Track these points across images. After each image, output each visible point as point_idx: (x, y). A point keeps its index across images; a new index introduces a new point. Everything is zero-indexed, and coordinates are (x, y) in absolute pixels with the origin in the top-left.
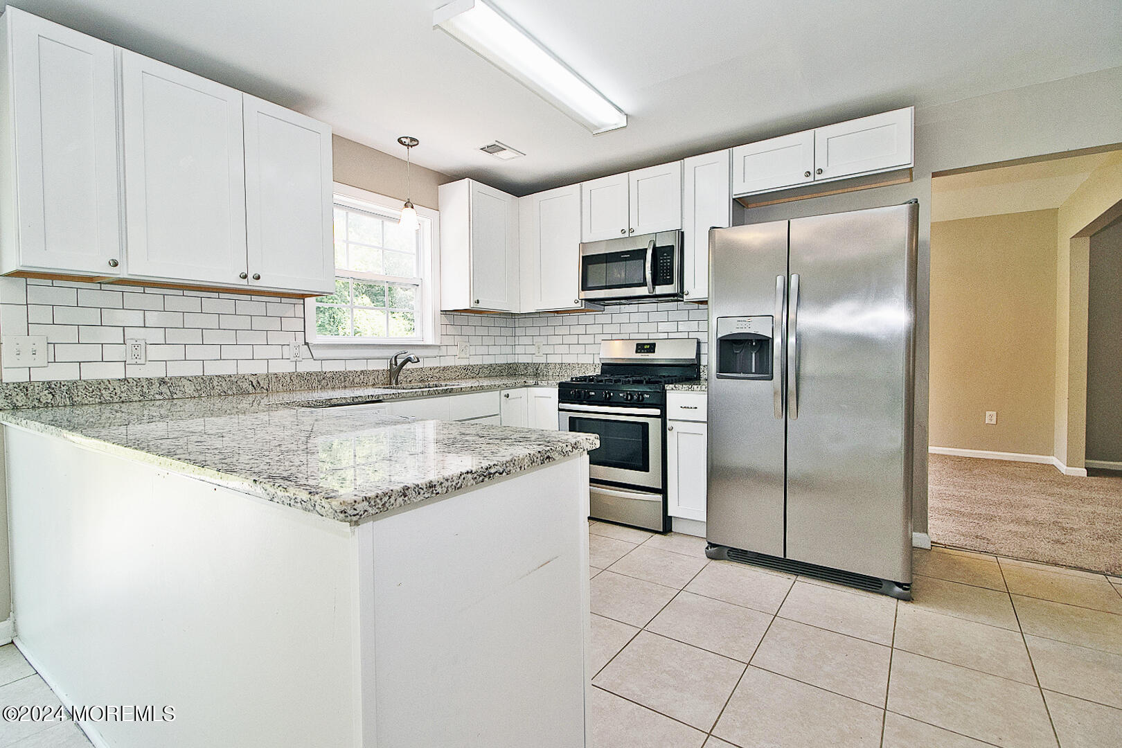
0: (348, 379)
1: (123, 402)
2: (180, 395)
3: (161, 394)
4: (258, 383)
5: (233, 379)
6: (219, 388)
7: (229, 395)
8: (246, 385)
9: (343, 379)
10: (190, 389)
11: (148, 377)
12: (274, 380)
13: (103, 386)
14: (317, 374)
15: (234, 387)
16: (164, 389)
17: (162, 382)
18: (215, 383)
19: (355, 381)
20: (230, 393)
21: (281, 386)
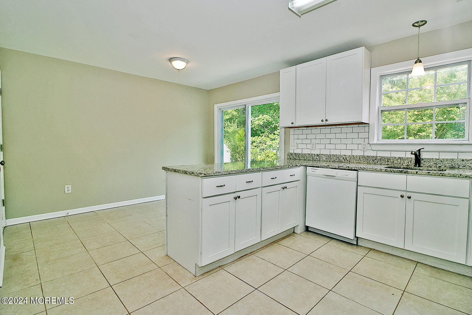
0: (390, 161)
1: (309, 160)
2: (322, 160)
3: (317, 159)
4: (346, 158)
5: (337, 156)
6: (333, 159)
7: (336, 162)
8: (341, 159)
9: (387, 160)
10: (324, 159)
11: (315, 154)
12: (352, 158)
13: (305, 155)
14: (373, 157)
15: (338, 159)
16: (318, 158)
17: (318, 155)
18: (332, 157)
19: (395, 162)
20: (336, 161)
21: (355, 161)
